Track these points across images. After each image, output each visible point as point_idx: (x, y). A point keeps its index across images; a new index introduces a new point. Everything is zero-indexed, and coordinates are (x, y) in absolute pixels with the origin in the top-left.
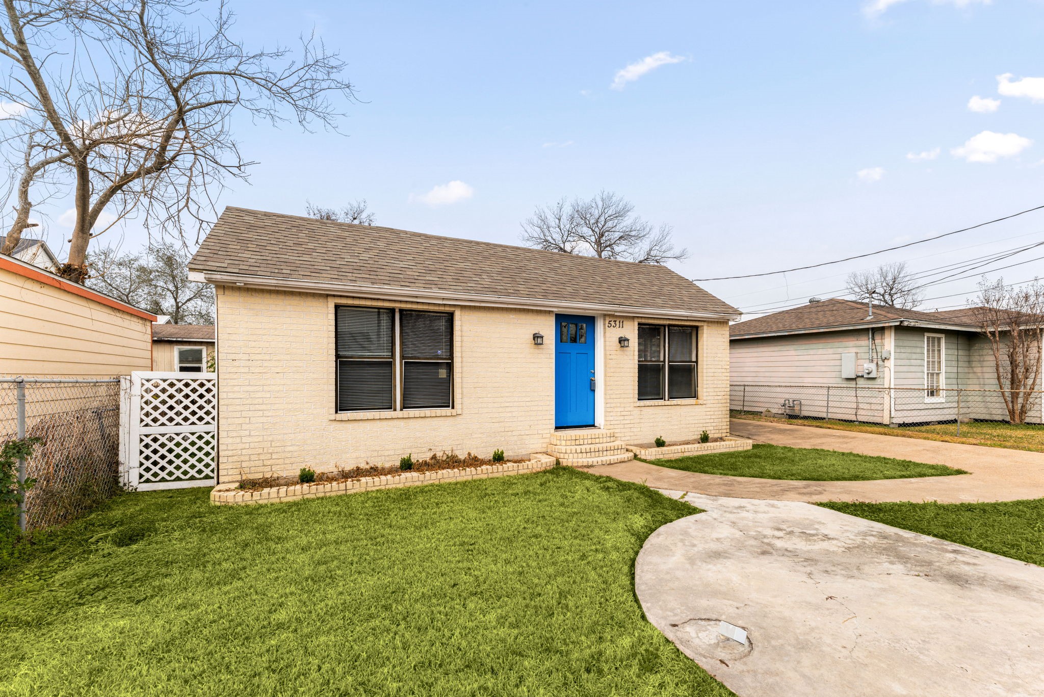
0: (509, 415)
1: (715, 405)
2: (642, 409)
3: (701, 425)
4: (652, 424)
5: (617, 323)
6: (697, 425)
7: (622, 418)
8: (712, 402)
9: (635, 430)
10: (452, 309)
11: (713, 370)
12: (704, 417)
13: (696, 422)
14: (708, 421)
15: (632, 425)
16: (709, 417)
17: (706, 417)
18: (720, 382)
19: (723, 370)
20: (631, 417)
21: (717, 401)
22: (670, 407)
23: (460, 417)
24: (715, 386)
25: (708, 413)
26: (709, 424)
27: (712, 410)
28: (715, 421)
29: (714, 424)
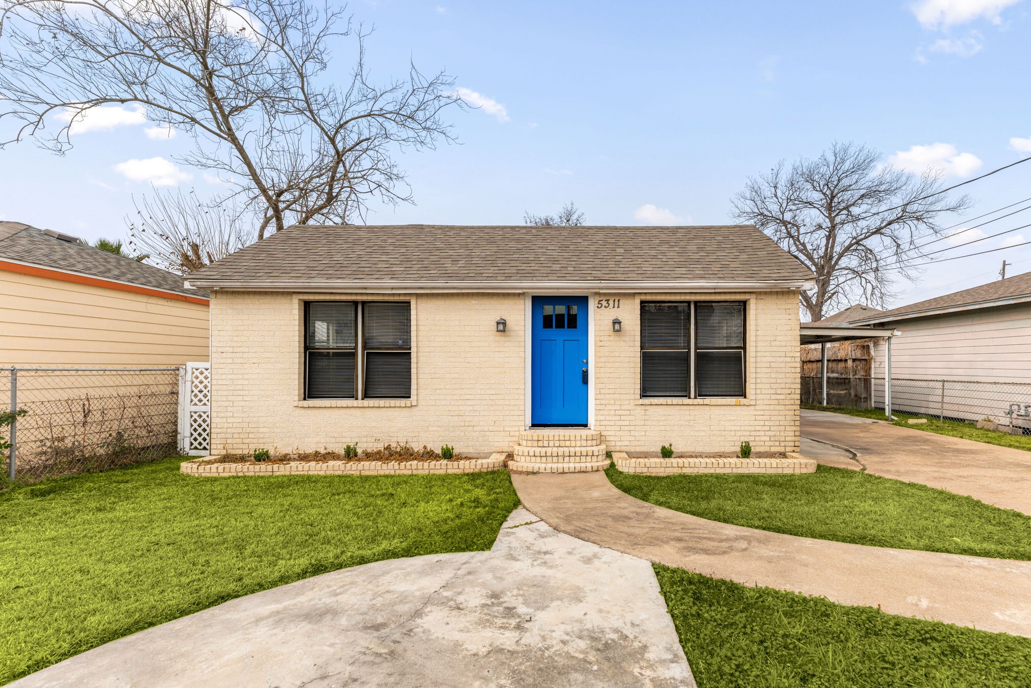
0: (471, 408)
1: (772, 407)
2: (648, 407)
3: (748, 433)
4: (663, 428)
5: (611, 302)
6: (740, 433)
7: (618, 418)
8: (766, 402)
9: (637, 434)
10: (407, 298)
11: (769, 359)
12: (752, 423)
13: (738, 428)
14: (758, 428)
15: (632, 428)
16: (762, 423)
17: (756, 423)
18: (782, 376)
19: (789, 359)
20: (631, 418)
21: (776, 402)
22: (692, 407)
23: (416, 408)
24: (774, 381)
25: (758, 418)
26: (762, 433)
27: (767, 413)
28: (773, 428)
29: (772, 433)
